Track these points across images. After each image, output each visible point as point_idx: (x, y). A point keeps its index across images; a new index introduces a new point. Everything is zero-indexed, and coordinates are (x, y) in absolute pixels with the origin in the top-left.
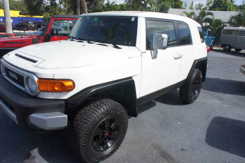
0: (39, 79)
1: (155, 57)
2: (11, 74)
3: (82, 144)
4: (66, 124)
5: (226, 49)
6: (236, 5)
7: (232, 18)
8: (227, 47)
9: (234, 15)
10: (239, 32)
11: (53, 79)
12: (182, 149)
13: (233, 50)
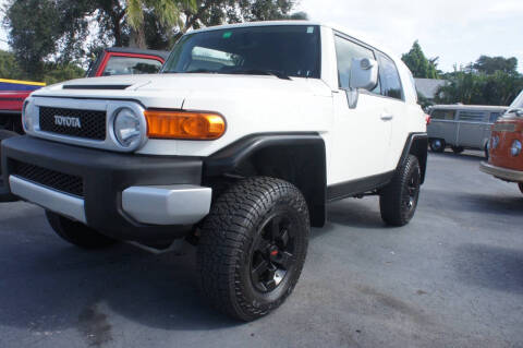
0: (150, 110)
1: (353, 106)
2: (60, 120)
3: (233, 264)
4: (208, 211)
5: (436, 146)
6: (440, 71)
7: (440, 90)
8: (438, 143)
9: (443, 85)
10: (457, 115)
11: (181, 110)
12: (420, 292)
13: (449, 150)
